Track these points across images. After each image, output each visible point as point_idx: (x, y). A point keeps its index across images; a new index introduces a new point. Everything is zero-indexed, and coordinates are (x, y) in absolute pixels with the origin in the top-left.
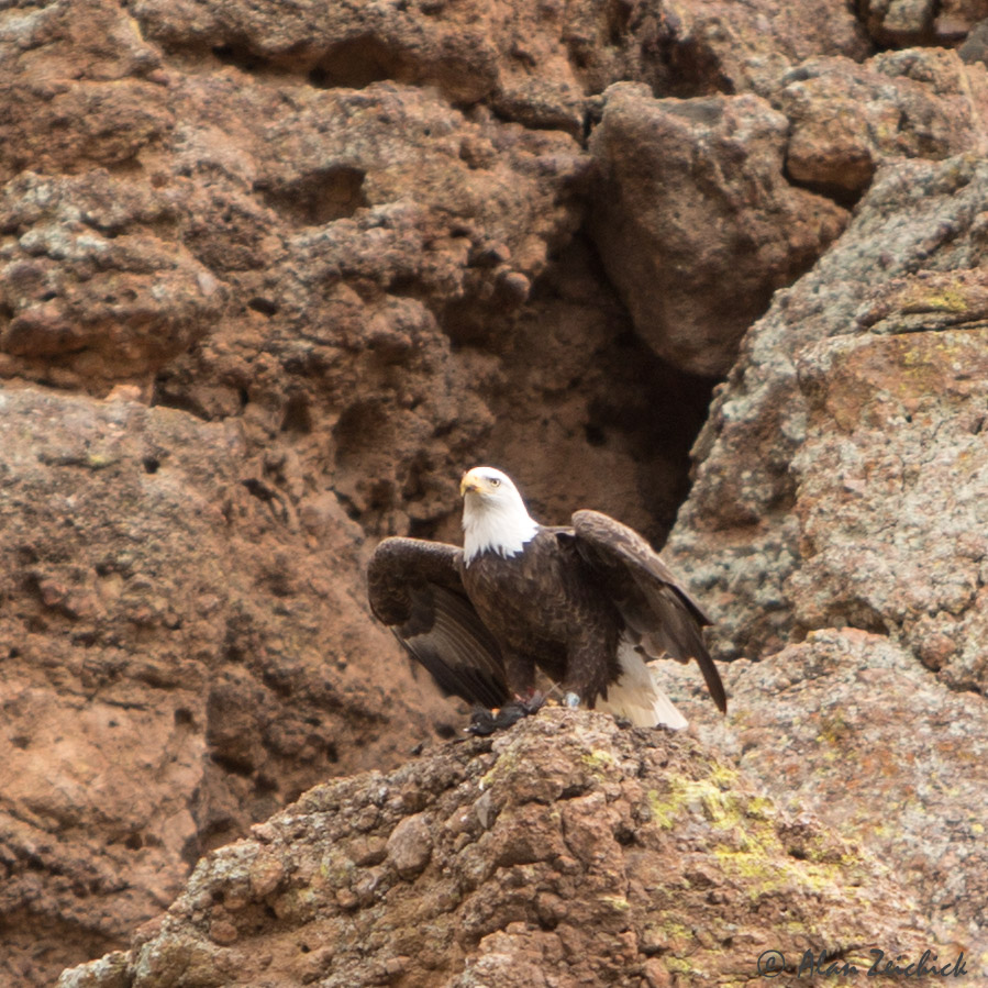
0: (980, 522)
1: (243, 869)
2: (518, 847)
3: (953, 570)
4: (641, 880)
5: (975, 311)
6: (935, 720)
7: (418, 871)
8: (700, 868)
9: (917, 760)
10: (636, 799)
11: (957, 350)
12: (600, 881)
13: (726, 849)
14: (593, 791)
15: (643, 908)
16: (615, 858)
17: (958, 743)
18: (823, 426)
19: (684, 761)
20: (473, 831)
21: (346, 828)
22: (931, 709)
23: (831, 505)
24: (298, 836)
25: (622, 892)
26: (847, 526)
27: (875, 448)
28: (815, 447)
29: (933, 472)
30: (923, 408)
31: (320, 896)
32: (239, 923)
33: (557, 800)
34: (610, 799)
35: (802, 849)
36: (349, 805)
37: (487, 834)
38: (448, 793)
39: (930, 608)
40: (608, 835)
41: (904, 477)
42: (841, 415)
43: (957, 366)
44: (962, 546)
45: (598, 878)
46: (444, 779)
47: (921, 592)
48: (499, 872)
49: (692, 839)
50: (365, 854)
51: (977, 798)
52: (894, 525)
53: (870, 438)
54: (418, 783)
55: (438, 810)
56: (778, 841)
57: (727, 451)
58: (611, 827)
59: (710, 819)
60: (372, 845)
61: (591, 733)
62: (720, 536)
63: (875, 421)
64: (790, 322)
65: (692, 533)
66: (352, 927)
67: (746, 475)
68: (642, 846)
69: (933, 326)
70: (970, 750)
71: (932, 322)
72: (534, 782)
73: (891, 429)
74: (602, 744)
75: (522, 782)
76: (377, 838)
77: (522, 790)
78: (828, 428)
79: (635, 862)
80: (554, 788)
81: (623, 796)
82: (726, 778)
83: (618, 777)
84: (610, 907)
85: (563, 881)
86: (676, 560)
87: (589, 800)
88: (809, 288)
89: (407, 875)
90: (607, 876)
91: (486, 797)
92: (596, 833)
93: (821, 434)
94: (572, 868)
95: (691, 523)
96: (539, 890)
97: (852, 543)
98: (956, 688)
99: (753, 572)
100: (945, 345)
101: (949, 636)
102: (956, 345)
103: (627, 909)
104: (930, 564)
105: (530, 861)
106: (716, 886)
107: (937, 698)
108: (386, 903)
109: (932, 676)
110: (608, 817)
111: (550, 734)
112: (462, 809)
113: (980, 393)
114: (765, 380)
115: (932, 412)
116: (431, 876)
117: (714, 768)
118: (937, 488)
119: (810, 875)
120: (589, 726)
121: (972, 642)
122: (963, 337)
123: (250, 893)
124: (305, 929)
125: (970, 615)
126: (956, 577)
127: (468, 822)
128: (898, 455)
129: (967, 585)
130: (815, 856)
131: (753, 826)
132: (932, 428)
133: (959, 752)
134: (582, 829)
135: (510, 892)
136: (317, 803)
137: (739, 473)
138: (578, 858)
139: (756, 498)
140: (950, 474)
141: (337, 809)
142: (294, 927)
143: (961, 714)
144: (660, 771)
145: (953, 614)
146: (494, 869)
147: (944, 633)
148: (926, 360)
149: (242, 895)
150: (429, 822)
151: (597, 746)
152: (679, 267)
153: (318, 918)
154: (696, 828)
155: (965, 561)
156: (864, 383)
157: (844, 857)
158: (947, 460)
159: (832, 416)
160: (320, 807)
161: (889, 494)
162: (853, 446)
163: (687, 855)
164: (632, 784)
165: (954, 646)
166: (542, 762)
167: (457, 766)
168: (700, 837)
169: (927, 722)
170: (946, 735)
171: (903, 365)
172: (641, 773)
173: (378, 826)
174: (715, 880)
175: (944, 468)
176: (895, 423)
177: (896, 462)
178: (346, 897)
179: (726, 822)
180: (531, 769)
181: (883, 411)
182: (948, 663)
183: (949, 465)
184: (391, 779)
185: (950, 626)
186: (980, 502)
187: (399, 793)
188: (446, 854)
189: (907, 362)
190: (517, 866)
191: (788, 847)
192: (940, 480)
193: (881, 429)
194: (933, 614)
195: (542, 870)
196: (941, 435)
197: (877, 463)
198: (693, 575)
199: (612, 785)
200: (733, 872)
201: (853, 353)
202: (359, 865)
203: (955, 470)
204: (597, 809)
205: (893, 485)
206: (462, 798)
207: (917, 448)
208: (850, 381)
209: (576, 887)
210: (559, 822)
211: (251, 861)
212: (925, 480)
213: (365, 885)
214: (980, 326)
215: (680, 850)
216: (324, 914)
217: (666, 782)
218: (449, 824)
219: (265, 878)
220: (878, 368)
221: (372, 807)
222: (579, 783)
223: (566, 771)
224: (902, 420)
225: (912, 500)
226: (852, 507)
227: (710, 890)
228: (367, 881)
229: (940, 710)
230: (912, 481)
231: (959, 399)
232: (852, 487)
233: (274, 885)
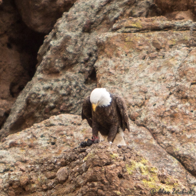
0: (145, 83)
1: (18, 178)
2: (93, 177)
3: (139, 95)
4: (124, 187)
5: (144, 28)
6: (134, 134)
7: (64, 181)
8: (139, 185)
9: (129, 144)
10: (123, 166)
11: (139, 38)
12: (114, 187)
13: (145, 180)
14: (113, 164)
15: (124, 194)
16: (118, 181)
17: (140, 140)
18: (103, 56)
19: (135, 157)
20: (80, 172)
21: (45, 169)
22: (133, 131)
23: (106, 76)
24: (32, 170)
25: (119, 190)
26: (110, 82)
27: (117, 62)
28: (101, 61)
29: (132, 69)
30: (130, 52)
31: (37, 186)
32: (16, 192)
33: (104, 166)
34: (117, 166)
35: (164, 181)
36: (46, 163)
37: (84, 173)
38: (73, 162)
39: (133, 105)
40: (116, 175)
41: (125, 70)
42: (108, 53)
43: (139, 42)
44: (141, 89)
45: (113, 186)
46: (72, 158)
47: (130, 100)
48: (88, 183)
49: (137, 177)
50: (50, 176)
51: (144, 154)
52: (122, 82)
53: (116, 59)
54: (65, 159)
55: (70, 166)
56: (158, 179)
57: (52, 54)
58: (117, 173)
59: (141, 172)
60: (52, 174)
61: (112, 149)
62: (49, 76)
63: (117, 55)
64: (68, 21)
65: (42, 75)
66: (46, 194)
67: (57, 60)
68: (124, 178)
69: (133, 31)
70: (143, 142)
71: (133, 30)
72: (98, 161)
73: (122, 57)
74: (115, 152)
75: (95, 161)
76: (53, 172)
77: (95, 163)
78: (105, 56)
79: (122, 183)
80: (103, 163)
81: (120, 165)
82: (145, 162)
83: (119, 161)
84: (116, 194)
85: (104, 186)
86: (39, 81)
87: (112, 166)
88: (73, 13)
89: (61, 182)
90: (115, 186)
91: (85, 164)
92: (113, 175)
93: (103, 57)
94: (107, 183)
95: (41, 72)
96: (98, 189)
97: (112, 87)
98: (139, 125)
99: (59, 86)
100: (136, 37)
101: (138, 112)
102: (139, 37)
103: (120, 194)
104: (133, 93)
105: (96, 181)
106: (142, 190)
107: (134, 128)
108: (55, 189)
109: (133, 122)
110: (116, 171)
111: (102, 149)
112: (77, 166)
113: (145, 49)
114: (62, 36)
115: (132, 53)
116: (68, 183)
117: (142, 159)
118: (134, 73)
119: (166, 188)
120: (111, 147)
121: (143, 114)
122: (141, 35)
123: (19, 184)
124: (33, 194)
125: (143, 107)
126: (140, 97)
127: (79, 170)
128: (123, 64)
129: (142, 99)
130: (167, 183)
131: (152, 175)
132: (132, 58)
133: (140, 142)
134: (110, 173)
135: (91, 189)
136: (37, 162)
137: (55, 60)
138: (108, 181)
139: (59, 66)
140: (137, 70)
141: (42, 164)
142: (30, 193)
143: (141, 133)
144: (129, 159)
145: (139, 107)
146: (86, 183)
147: (136, 111)
148: (131, 40)
149: (17, 184)
150: (68, 169)
151: (114, 153)
152: (36, 5)
153: (37, 192)
154: (138, 174)
155: (142, 93)
156: (115, 45)
157: (175, 184)
158: (136, 66)
159: (106, 53)
160: (38, 163)
161: (121, 74)
162: (112, 61)
163: (135, 181)
164: (122, 162)
165: (139, 115)
166: (101, 156)
167: (76, 155)
168: (139, 177)
169: (132, 134)
170: (137, 138)
171: (125, 41)
172: (124, 160)
173: (54, 169)
174: (142, 188)
175: (135, 68)
176: (123, 56)
177: (123, 66)
178: (44, 187)
179: (145, 173)
180: (98, 158)
181: (120, 53)
182: (137, 119)
183: (136, 67)
184: (57, 157)
185: (138, 109)
186: (145, 78)
187: (60, 161)
188: (72, 177)
189: (126, 40)
190: (93, 182)
191: (160, 180)
192: (134, 71)
193: (119, 57)
194: (133, 106)
195: (99, 183)
196: (134, 60)
197: (118, 66)
198: (43, 86)
199: (117, 163)
200: (147, 186)
201: (112, 37)
202: (48, 179)
203: (138, 69)
204: (114, 168)
205: (122, 72)
206: (77, 164)
207: (128, 63)
208: (111, 45)
209: (107, 188)
210: (104, 171)
211: (20, 176)
212: (130, 71)
213: (50, 184)
214: (145, 32)
215: (134, 180)
216: (38, 191)
217: (130, 162)
218: (73, 170)
219: (24, 181)
220: (119, 42)
221: (53, 164)
222: (109, 162)
223: (106, 158)
224: (124, 55)
225: (127, 76)
226: (111, 77)
227: (141, 191)
228: (50, 183)
229: (135, 131)
230: (127, 71)
231: (139, 50)
232: (111, 72)
233: (26, 182)
